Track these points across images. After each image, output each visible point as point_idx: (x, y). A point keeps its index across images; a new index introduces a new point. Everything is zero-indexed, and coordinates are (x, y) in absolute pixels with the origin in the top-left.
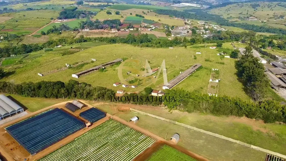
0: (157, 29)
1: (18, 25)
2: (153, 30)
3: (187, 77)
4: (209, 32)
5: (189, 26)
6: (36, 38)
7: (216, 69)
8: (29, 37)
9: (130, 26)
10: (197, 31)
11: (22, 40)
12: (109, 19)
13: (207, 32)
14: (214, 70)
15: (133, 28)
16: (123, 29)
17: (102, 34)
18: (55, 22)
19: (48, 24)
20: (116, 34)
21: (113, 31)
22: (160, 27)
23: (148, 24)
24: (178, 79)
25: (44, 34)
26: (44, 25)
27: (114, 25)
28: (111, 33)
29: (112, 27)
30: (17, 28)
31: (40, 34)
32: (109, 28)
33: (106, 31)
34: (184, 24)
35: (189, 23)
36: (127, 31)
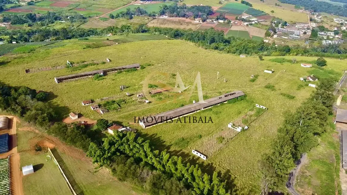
0: (260, 24)
1: (93, 4)
2: (251, 24)
3: (199, 111)
4: (340, 37)
5: (314, 24)
6: (102, 21)
7: (261, 107)
8: (95, 19)
9: (220, 16)
10: (321, 33)
11: (86, 22)
12: (202, 5)
13: (337, 36)
14: (258, 107)
15: (224, 19)
16: (210, 20)
17: (181, 24)
18: (134, 4)
19: (126, 5)
20: (198, 26)
21: (197, 21)
22: (266, 22)
23: (251, 16)
24: (176, 113)
25: (112, 17)
26: (120, 7)
27: (200, 13)
28: (193, 24)
29: (196, 16)
30: (90, 8)
31: (108, 17)
32: (192, 17)
33: (188, 20)
34: (309, 20)
35: (317, 20)
36: (214, 23)
